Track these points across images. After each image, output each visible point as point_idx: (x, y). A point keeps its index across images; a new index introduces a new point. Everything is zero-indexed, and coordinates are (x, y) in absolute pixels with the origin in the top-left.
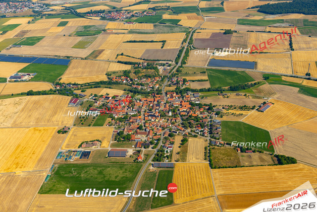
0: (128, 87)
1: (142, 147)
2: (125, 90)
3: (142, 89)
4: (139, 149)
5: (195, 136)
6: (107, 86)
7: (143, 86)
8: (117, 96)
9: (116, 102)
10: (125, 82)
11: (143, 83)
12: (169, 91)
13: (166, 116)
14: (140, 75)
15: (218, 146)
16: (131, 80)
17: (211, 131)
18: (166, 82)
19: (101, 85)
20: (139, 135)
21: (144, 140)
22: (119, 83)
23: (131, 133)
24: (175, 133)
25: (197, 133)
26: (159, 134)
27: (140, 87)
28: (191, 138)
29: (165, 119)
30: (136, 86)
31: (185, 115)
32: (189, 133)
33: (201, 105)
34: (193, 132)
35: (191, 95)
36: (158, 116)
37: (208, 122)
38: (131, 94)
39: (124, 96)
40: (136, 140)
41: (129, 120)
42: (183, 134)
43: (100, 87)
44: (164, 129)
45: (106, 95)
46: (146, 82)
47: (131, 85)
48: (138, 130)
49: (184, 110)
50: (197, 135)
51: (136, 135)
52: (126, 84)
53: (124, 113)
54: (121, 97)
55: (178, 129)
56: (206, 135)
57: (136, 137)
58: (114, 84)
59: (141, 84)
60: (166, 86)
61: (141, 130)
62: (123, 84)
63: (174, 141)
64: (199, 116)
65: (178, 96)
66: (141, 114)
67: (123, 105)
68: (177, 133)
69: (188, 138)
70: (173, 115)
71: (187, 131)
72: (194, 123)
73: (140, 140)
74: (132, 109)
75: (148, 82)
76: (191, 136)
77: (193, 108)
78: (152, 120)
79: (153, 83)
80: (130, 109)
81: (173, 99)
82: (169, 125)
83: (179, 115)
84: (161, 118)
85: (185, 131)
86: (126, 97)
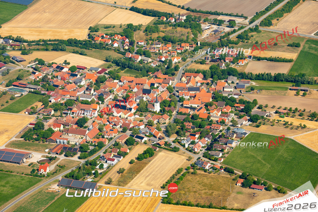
0: (116, 56)
1: (61, 154)
2: (107, 61)
3: (141, 62)
4: (54, 156)
6: (77, 49)
7: (149, 56)
8: (83, 68)
9: (71, 78)
10: (116, 45)
11: (152, 51)
12: (191, 71)
13: (147, 110)
14: (155, 36)
15: (205, 171)
16: (132, 43)
17: (212, 144)
18: (200, 56)
19: (67, 47)
20: (70, 135)
21: (73, 143)
22: (104, 47)
23: (60, 129)
24: (140, 140)
25: (184, 146)
26: (110, 137)
27: (140, 58)
28: (164, 152)
29: (141, 115)
30: (134, 54)
31: (185, 114)
32: (166, 144)
33: (233, 100)
34: (178, 142)
35: (233, 82)
36: (130, 109)
37: (221, 131)
38: (114, 68)
39: (96, 69)
40: (58, 140)
41: (71, 109)
42: (155, 142)
43: (63, 50)
44: (124, 131)
45: (64, 64)
46: (159, 50)
47: (124, 52)
48: (75, 126)
49: (191, 106)
50: (181, 148)
51: (66, 134)
52: (117, 50)
53: (72, 98)
54: (89, 71)
55: (151, 135)
56: (196, 150)
57: (63, 136)
58: (94, 48)
59: (146, 53)
60: (195, 62)
61: (81, 126)
62: (110, 49)
63: (128, 151)
64: (212, 118)
65: (205, 81)
66: (103, 102)
67: (82, 84)
68: (143, 141)
69: (160, 151)
70: (163, 111)
71: (167, 139)
72: (193, 128)
73: (65, 141)
74: (92, 92)
75: (164, 51)
76: (167, 149)
77: (211, 105)
78: (115, 114)
79: (171, 53)
80: (88, 93)
81: (188, 86)
82: (139, 125)
83: (174, 113)
84: (135, 114)
85: (163, 138)
86: (99, 73)
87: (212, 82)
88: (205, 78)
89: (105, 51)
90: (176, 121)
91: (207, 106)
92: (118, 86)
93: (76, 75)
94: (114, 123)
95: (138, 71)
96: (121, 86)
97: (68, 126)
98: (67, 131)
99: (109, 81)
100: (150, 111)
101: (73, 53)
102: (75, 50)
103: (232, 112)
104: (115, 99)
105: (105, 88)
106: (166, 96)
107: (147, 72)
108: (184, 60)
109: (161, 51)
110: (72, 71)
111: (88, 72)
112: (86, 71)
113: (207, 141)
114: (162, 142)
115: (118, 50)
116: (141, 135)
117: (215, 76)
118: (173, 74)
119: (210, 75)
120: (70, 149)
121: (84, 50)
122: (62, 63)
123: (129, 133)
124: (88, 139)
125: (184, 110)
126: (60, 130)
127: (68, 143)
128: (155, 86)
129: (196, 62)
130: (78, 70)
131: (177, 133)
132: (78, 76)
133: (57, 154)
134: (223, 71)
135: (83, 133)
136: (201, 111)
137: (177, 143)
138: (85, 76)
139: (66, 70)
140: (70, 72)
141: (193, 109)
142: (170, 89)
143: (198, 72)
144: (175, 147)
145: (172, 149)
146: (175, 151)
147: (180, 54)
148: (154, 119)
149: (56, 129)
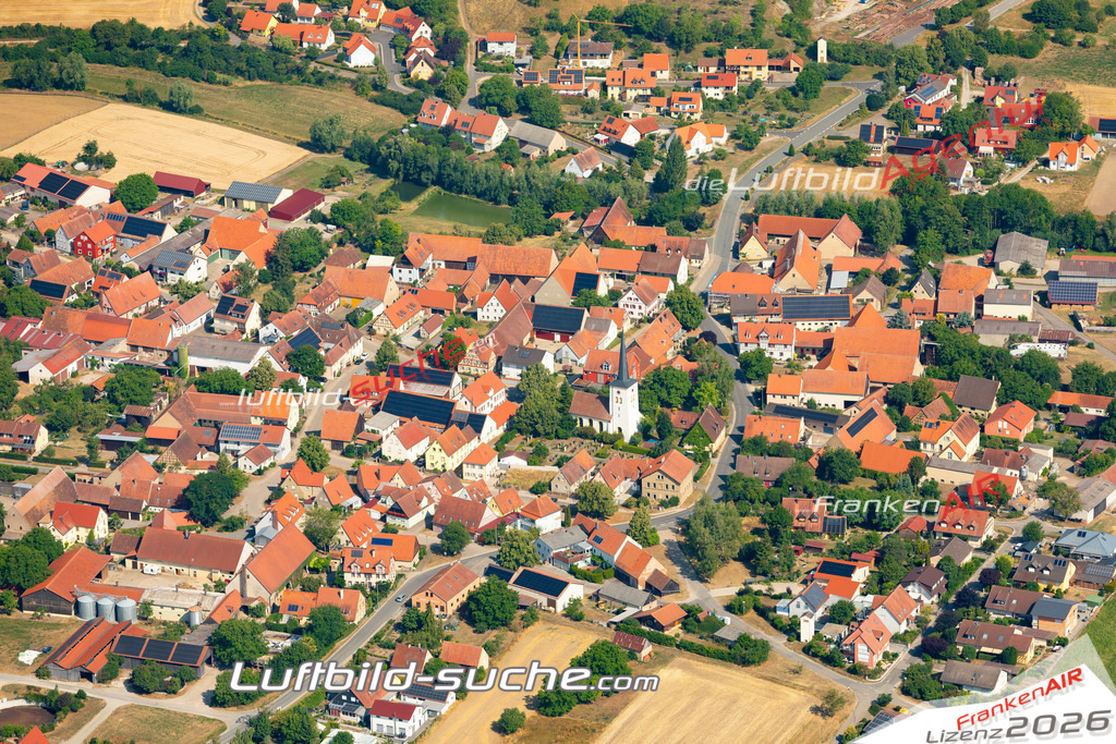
0: (365, 118)
1: (107, 677)
2: (316, 144)
3: (508, 152)
4: (70, 689)
5: (744, 654)
6: (145, 79)
7: (550, 121)
8: (191, 188)
9: (129, 241)
10: (362, 57)
11: (565, 88)
12: (792, 206)
13: (566, 427)
16: (448, 47)
17: (946, 622)
18: (830, 119)
19: (91, 70)
20: (152, 567)
21: (173, 616)
22: (299, 71)
23: (91, 537)
24: (542, 599)
25: (791, 630)
26: (374, 580)
27: (501, 130)
28: (684, 667)
29: (536, 457)
30: (467, 111)
31: (780, 450)
32: (691, 618)
33: (1039, 372)
34: (756, 608)
35: (1026, 270)
36: (476, 422)
37: (989, 547)
38: (363, 186)
39: (261, 193)
40: (87, 601)
41: (144, 422)
42: (630, 611)
43: (71, 87)
44: (450, 544)
45: (81, 166)
46: (604, 87)
47: (409, 99)
48: (174, 520)
49: (811, 403)
50: (778, 641)
51: (129, 563)
52: (371, 86)
53: (143, 357)
54: (221, 202)
55: (603, 568)
56: (862, 655)
57: (111, 578)
58: (239, 72)
59: (534, 104)
60: (806, 152)
61: (209, 520)
62: (332, 78)
63: (484, 660)
64: (932, 473)
65: (872, 263)
66: (317, 379)
67: (193, 275)
68: (563, 601)
69: (659, 661)
70: (655, 436)
71: (691, 592)
72: (833, 529)
73: (128, 605)
74: (253, 321)
75: (631, 94)
76: (702, 648)
77: (920, 397)
78: (392, 448)
79: (670, 103)
80: (229, 326)
81: (781, 287)
82: (533, 513)
83: (721, 442)
84: (500, 447)
85: (673, 587)
86: (281, 213)
87: (914, 267)
88: (870, 243)
89: (305, 93)
90: (731, 489)
91: (899, 401)
92: (392, 292)
93: (158, 229)
94: (390, 503)
95: (496, 201)
96: (412, 289)
97: (135, 516)
98: (136, 548)
99: (341, 261)
100: (585, 434)
101: (126, 99)
102: (138, 87)
103: (1038, 438)
104: (384, 363)
105: (321, 301)
106: (665, 346)
107: (549, 207)
108: (745, 140)
109: (614, 92)
110: (132, 207)
111: (217, 207)
112: (205, 201)
113: (920, 601)
114: (667, 609)
115: (376, 87)
116: (548, 570)
117: (931, 236)
118: (693, 224)
119: (899, 228)
120: (159, 647)
121: (186, 84)
122: (71, 158)
123: (477, 556)
124: (254, 589)
125: (773, 429)
126: (90, 542)
127: (144, 612)
128: (602, 290)
129: (815, 155)
130: (162, 196)
131: (748, 557)
132: (169, 233)
133: (87, 676)
134: (970, 206)
135: (224, 559)
136: (870, 432)
137: (752, 614)
138: (207, 232)
139: (95, 197)
140: (119, 207)
141: (826, 419)
142: (684, 308)
143: (828, 211)
144: (744, 640)
145: (724, 649)
146: (745, 662)
147: (722, 106)
148: (613, 478)
149: (71, 537)
